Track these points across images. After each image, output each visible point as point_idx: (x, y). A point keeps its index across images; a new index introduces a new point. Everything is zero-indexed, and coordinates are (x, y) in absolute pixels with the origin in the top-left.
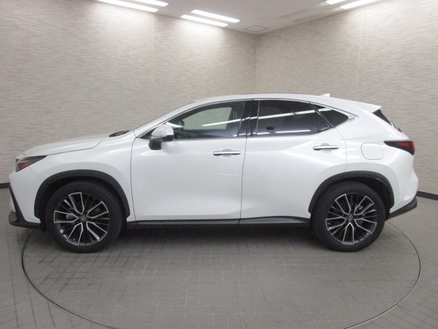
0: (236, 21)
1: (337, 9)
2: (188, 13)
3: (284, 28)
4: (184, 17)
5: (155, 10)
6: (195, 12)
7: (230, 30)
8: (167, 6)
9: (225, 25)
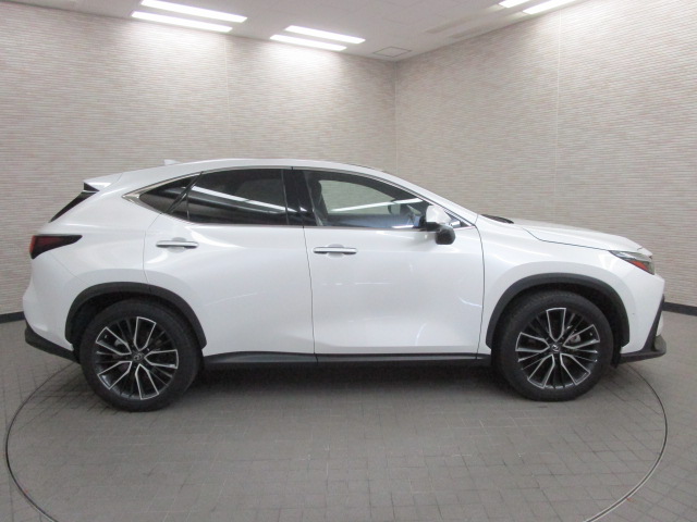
0: (358, 41)
1: (519, 15)
2: (281, 31)
3: (437, 50)
4: (275, 37)
5: (228, 29)
6: (292, 29)
7: (349, 56)
8: (246, 22)
9: (341, 48)
